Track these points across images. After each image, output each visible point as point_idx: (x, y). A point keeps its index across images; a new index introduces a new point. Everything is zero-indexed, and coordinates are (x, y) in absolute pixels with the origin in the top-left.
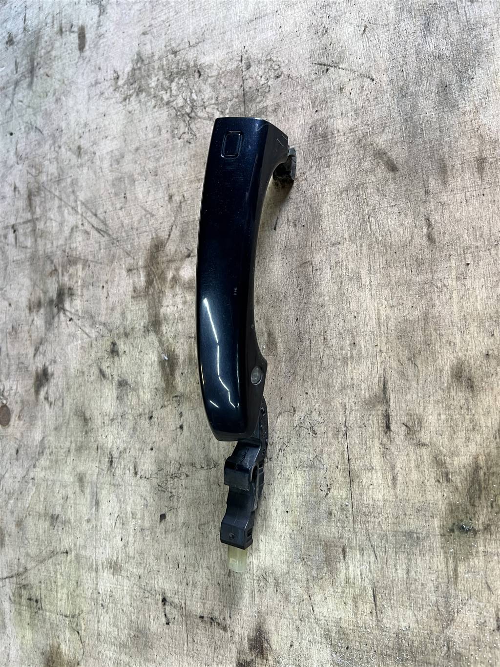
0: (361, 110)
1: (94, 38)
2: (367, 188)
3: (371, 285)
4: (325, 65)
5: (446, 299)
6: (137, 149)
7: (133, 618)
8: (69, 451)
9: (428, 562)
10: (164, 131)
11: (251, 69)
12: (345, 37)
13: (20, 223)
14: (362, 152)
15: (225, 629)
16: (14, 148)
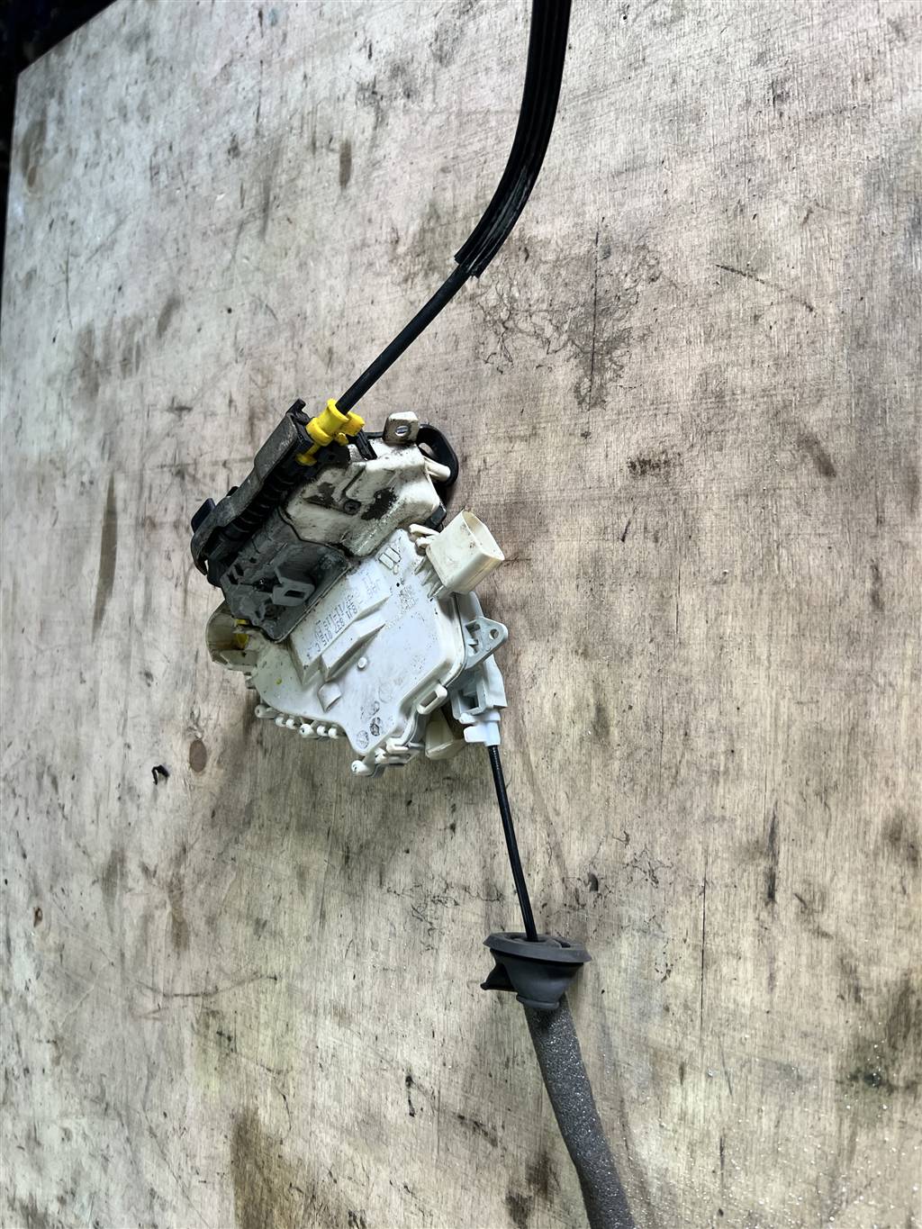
0: (785, 359)
1: (364, 165)
2: (780, 496)
3: (769, 662)
4: (733, 270)
5: (889, 707)
6: (419, 369)
7: (363, 1094)
8: (287, 828)
9: (811, 1117)
10: (462, 345)
11: (611, 258)
12: (772, 224)
13: (235, 461)
14: (778, 433)
15: (494, 1142)
16: (233, 334)
